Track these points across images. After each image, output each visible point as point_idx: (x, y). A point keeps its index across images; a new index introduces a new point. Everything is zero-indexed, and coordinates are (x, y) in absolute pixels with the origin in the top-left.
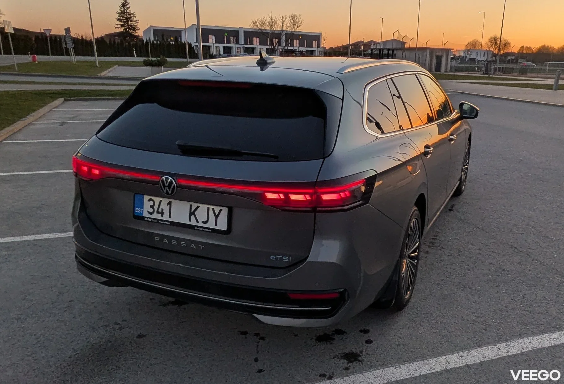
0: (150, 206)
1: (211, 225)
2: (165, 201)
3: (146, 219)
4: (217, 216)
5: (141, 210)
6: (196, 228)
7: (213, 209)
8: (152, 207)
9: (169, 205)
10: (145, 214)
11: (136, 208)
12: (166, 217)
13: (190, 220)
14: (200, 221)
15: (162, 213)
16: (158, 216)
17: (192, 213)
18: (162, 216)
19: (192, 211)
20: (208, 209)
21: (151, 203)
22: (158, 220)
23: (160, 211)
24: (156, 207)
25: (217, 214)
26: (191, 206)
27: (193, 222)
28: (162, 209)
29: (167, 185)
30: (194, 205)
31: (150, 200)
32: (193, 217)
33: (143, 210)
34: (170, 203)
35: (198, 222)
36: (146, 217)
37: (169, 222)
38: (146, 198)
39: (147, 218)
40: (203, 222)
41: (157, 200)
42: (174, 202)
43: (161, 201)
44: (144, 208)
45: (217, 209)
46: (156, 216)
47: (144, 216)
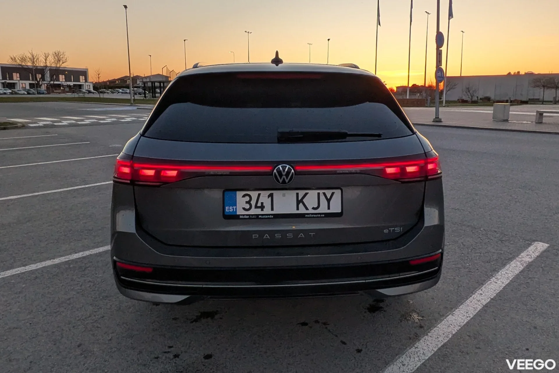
0: (245, 202)
1: (323, 209)
2: (264, 195)
3: (241, 217)
4: (329, 200)
5: (233, 209)
6: (306, 216)
7: (324, 194)
8: (249, 202)
9: (270, 198)
10: (240, 212)
11: (227, 207)
12: (267, 210)
13: (298, 209)
14: (310, 208)
15: (262, 207)
16: (258, 211)
17: (299, 202)
18: (262, 210)
19: (300, 199)
20: (319, 194)
21: (247, 199)
22: (257, 215)
23: (259, 205)
24: (253, 203)
25: (329, 198)
26: (297, 194)
27: (302, 210)
28: (262, 203)
29: (284, 174)
30: (301, 193)
31: (244, 196)
32: (301, 205)
33: (236, 208)
34: (271, 196)
35: (307, 209)
36: (241, 215)
37: (272, 215)
38: (239, 194)
39: (244, 215)
40: (314, 208)
41: (254, 194)
42: (276, 193)
43: (259, 195)
44: (237, 205)
45: (329, 193)
46: (254, 211)
47: (238, 213)
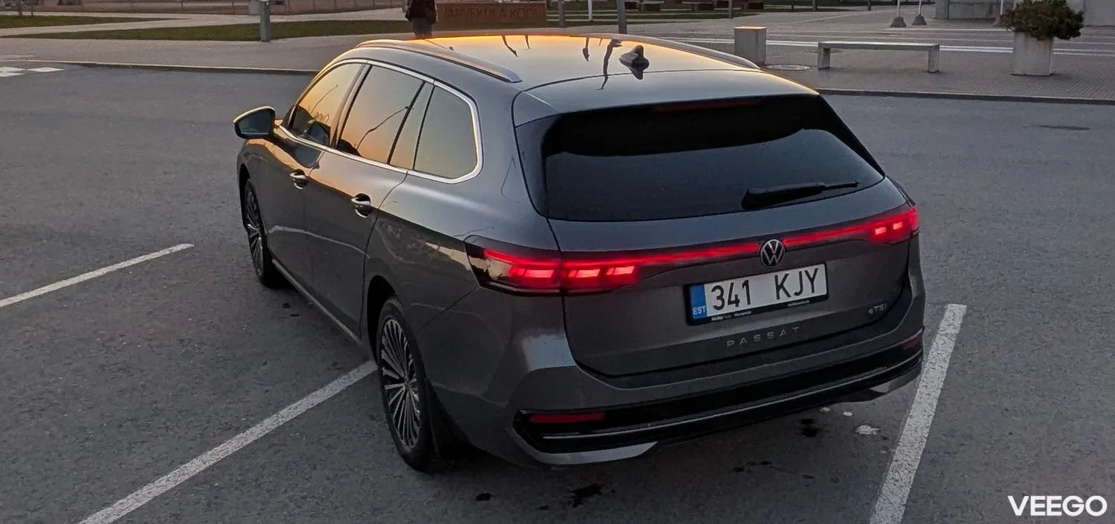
0: (716, 298)
1: (807, 294)
2: (738, 282)
3: (713, 319)
4: (812, 280)
5: (702, 309)
6: (789, 305)
7: (806, 272)
8: (720, 298)
9: (745, 287)
10: (711, 312)
11: (693, 309)
12: (743, 306)
13: (778, 297)
14: (792, 293)
15: (737, 302)
16: (733, 309)
17: (779, 287)
18: (737, 306)
19: (779, 284)
20: (800, 273)
21: (718, 292)
22: (732, 314)
23: (733, 299)
24: (726, 297)
25: (812, 276)
26: (776, 277)
27: (784, 299)
28: (736, 296)
29: (774, 252)
30: (781, 275)
31: (714, 290)
32: (781, 291)
33: (706, 308)
34: (746, 284)
35: (789, 296)
36: (713, 317)
37: (749, 310)
38: (708, 287)
39: (716, 316)
40: (796, 294)
41: (725, 285)
42: (752, 280)
43: (732, 284)
44: (707, 305)
45: (811, 270)
46: (729, 309)
47: (708, 316)
